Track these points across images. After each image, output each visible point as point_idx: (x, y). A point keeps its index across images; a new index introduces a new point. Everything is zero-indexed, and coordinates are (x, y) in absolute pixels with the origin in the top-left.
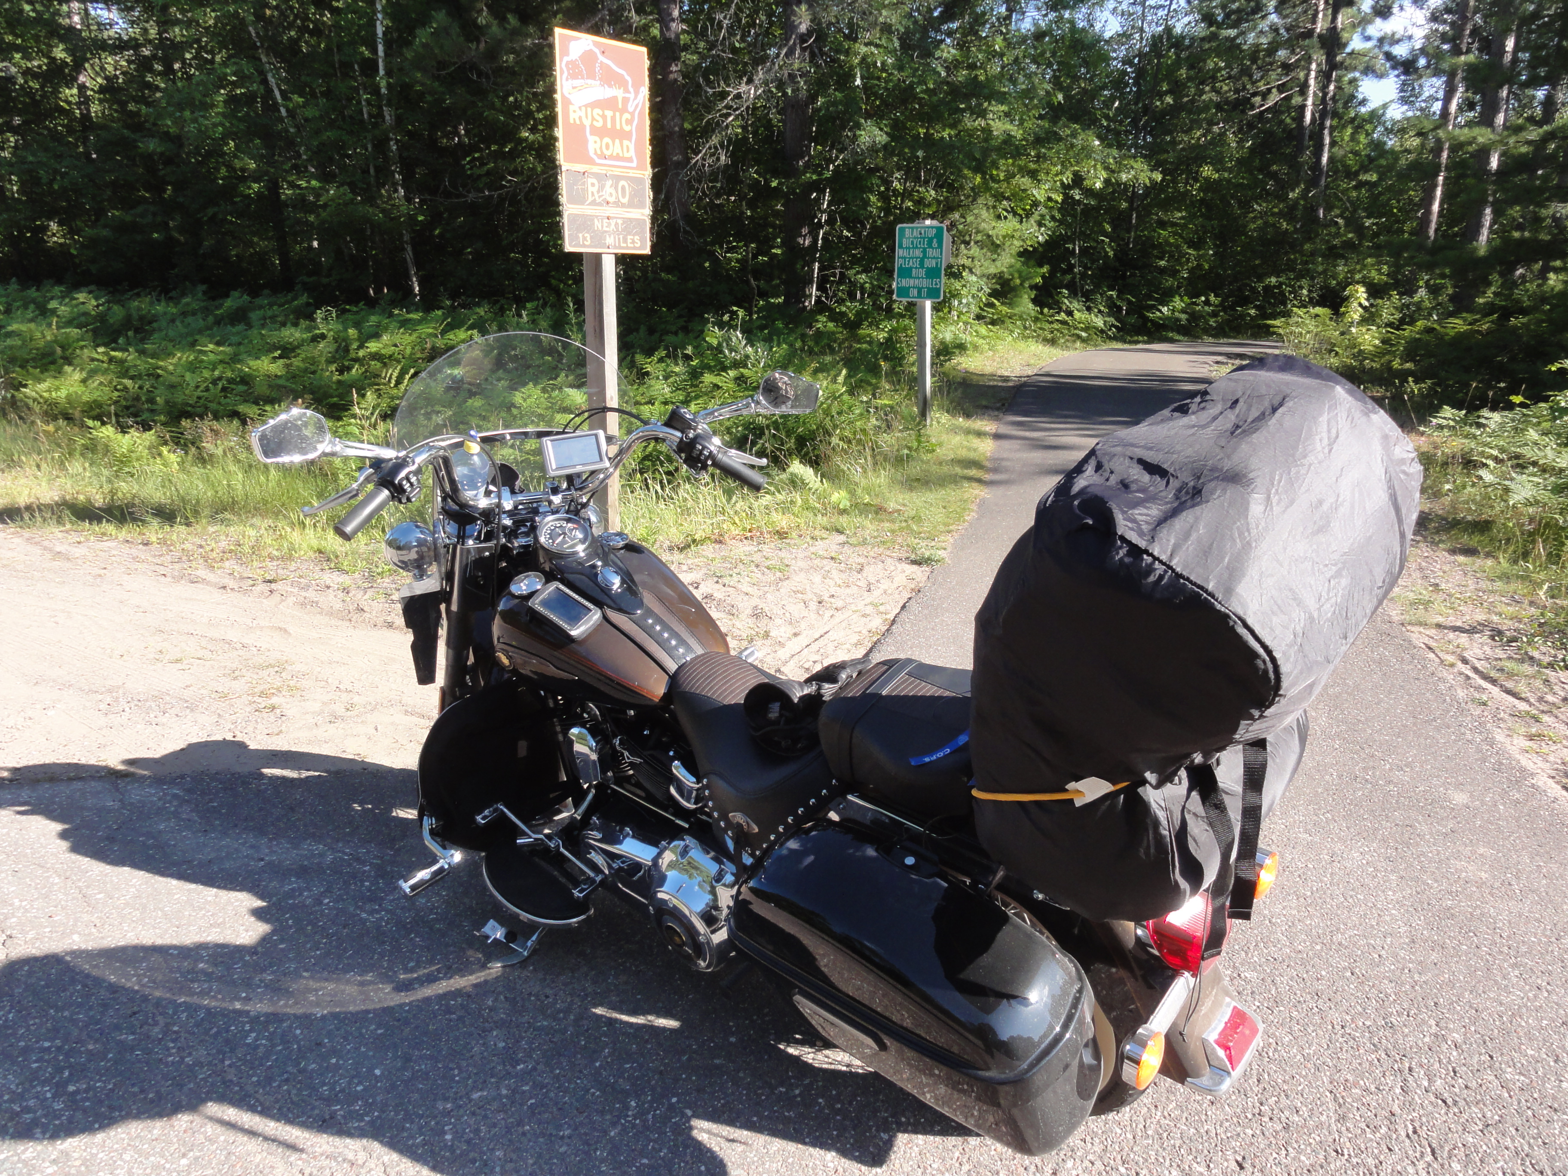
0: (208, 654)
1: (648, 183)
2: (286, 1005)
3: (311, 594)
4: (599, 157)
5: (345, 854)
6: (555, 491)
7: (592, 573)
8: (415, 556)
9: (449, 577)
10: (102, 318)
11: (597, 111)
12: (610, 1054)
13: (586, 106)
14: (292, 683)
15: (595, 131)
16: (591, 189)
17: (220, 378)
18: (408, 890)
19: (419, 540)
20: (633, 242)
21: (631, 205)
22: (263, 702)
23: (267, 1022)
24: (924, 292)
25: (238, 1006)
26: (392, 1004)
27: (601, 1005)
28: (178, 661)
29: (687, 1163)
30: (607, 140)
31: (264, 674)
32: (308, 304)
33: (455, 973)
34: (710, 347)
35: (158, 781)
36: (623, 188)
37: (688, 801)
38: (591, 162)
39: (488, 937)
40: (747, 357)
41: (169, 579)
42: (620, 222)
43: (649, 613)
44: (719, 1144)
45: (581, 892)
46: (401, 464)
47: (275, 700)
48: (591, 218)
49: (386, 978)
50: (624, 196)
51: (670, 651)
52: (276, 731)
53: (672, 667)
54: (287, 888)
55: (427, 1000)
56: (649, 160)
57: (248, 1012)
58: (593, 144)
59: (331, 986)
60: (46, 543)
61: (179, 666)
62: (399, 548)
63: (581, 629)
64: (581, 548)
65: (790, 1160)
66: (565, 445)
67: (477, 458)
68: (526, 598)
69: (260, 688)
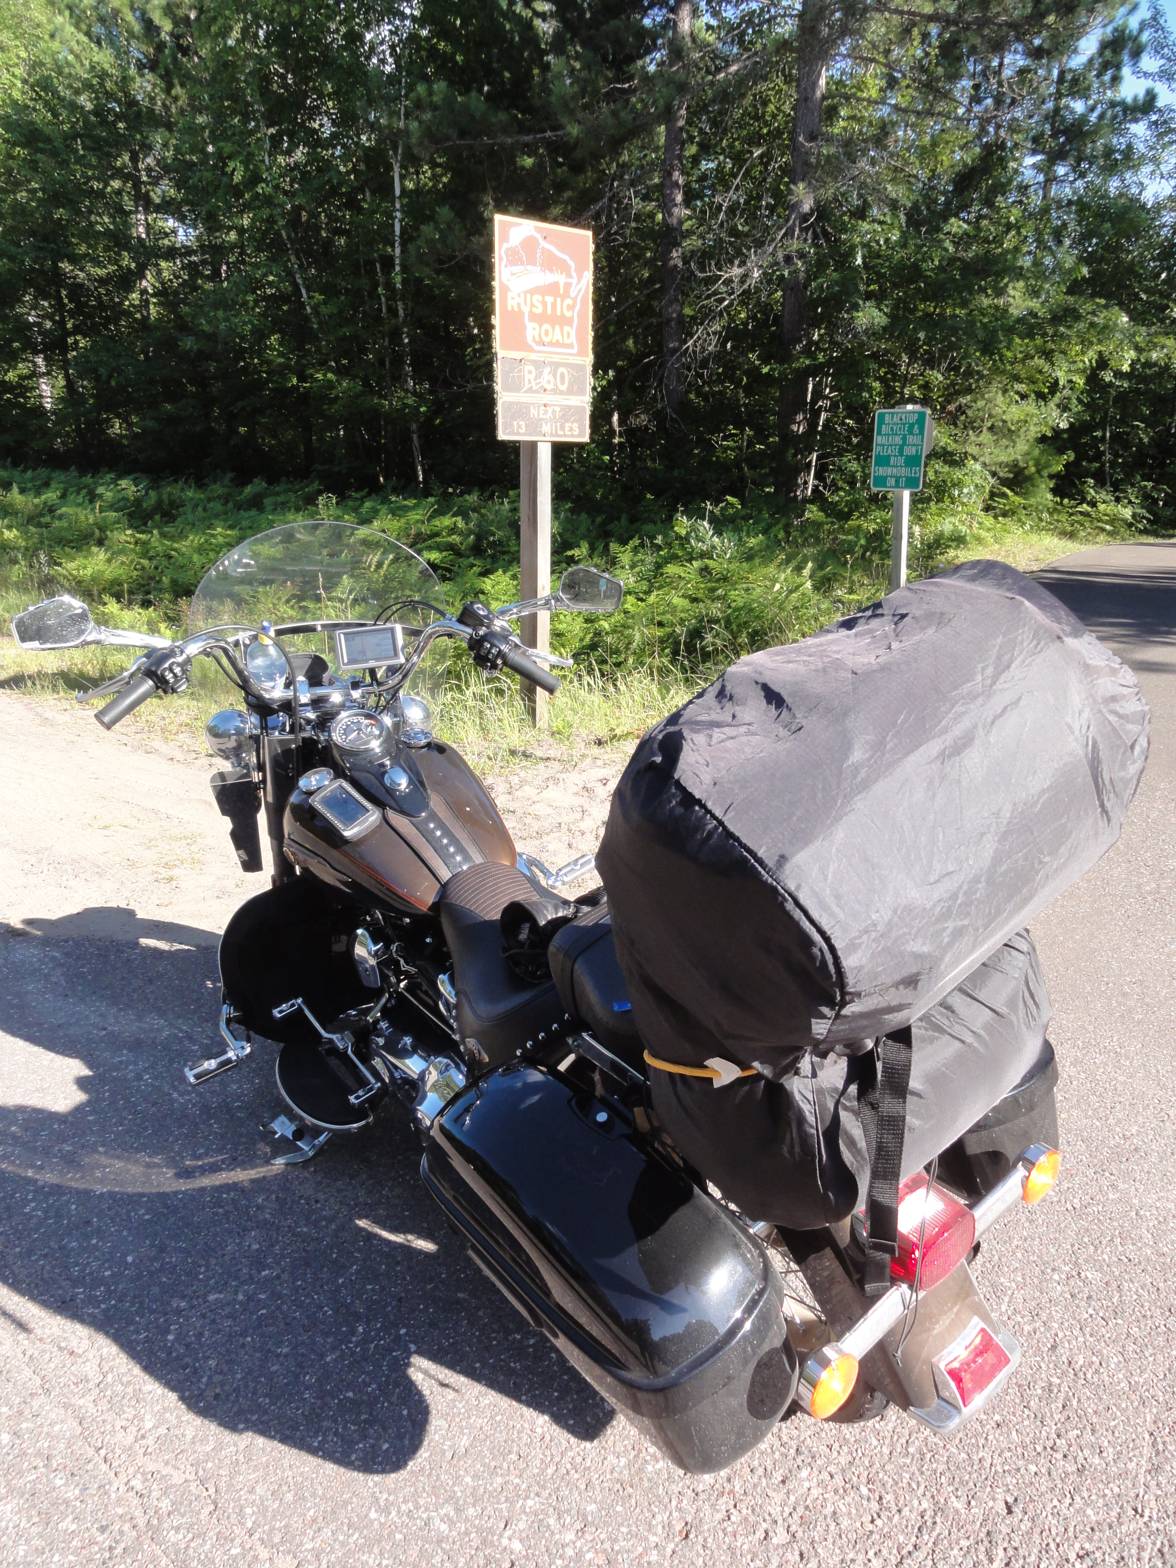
0: (134, 823)
1: (589, 369)
2: (72, 1179)
4: (537, 343)
5: (181, 1030)
6: (356, 685)
7: (381, 772)
8: (233, 745)
10: (138, 502)
11: (537, 297)
12: (358, 1272)
13: (526, 292)
14: (197, 856)
15: (534, 317)
16: (527, 376)
18: (192, 1080)
19: (237, 729)
20: (571, 429)
21: (570, 392)
22: (165, 873)
23: (50, 1193)
24: (903, 481)
25: (30, 1173)
26: (168, 1190)
27: (366, 1217)
28: (105, 828)
29: (391, 1403)
30: (547, 326)
31: (175, 845)
32: (317, 491)
33: (239, 1166)
34: (679, 537)
35: (45, 942)
36: (562, 375)
38: (529, 349)
39: (275, 1133)
40: (714, 547)
41: (129, 748)
42: (557, 409)
43: (433, 817)
44: (430, 1387)
45: (357, 1098)
46: (171, 653)
47: (175, 872)
48: (527, 406)
49: (172, 1162)
50: (563, 383)
51: (446, 858)
52: (166, 902)
53: (445, 874)
54: (117, 1060)
55: (203, 1189)
56: (590, 346)
57: (36, 1181)
58: (532, 330)
59: (119, 1164)
60: (39, 709)
61: (106, 832)
62: (218, 737)
63: (356, 830)
64: (375, 745)
65: (498, 1418)
66: (358, 639)
67: (272, 651)
68: (310, 793)
69: (167, 859)
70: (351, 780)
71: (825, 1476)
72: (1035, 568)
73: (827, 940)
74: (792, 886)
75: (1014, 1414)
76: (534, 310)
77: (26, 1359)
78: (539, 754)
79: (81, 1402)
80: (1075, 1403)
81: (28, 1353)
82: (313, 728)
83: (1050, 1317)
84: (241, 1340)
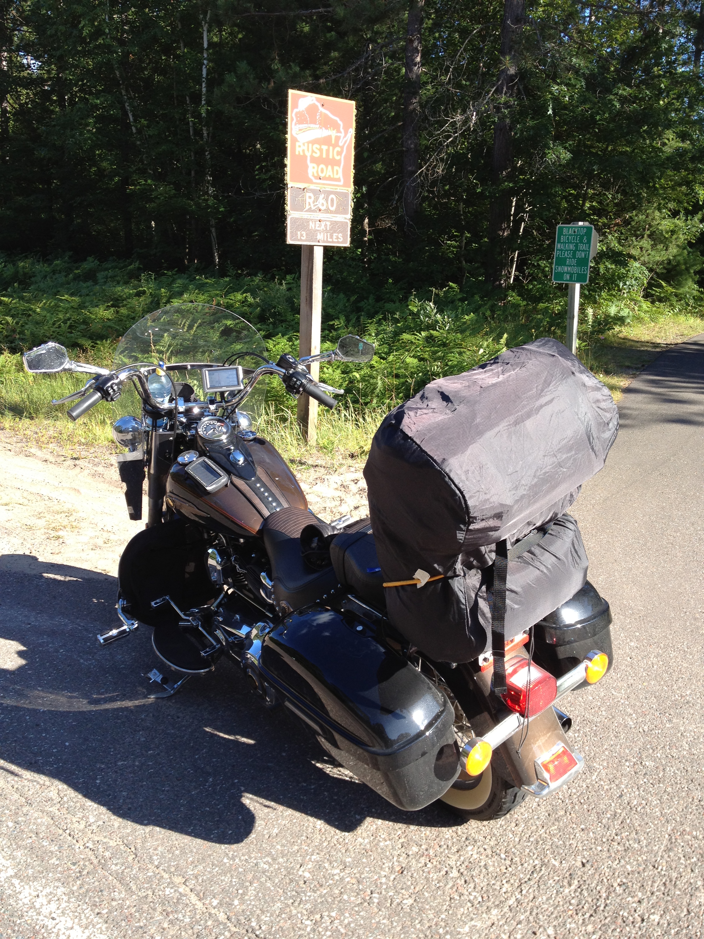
0: (26, 502)
1: (351, 196)
2: (24, 703)
3: (100, 469)
4: (316, 178)
5: (80, 626)
6: (212, 402)
7: (227, 454)
8: (131, 437)
9: (148, 452)
11: (316, 146)
12: (206, 753)
13: (308, 143)
14: (74, 524)
15: (314, 160)
16: (308, 200)
17: (69, 319)
18: (102, 641)
19: (133, 428)
20: (338, 238)
21: (337, 212)
22: (53, 534)
23: (11, 711)
24: (575, 277)
26: (85, 710)
27: (210, 726)
28: (6, 505)
29: (232, 813)
30: (322, 166)
31: (58, 517)
32: (139, 269)
33: (127, 699)
34: (412, 313)
36: (332, 200)
37: (270, 599)
38: (310, 182)
39: (150, 679)
40: (437, 322)
41: (12, 453)
42: (328, 223)
43: (259, 480)
44: (254, 807)
45: (205, 653)
46: (110, 378)
47: (60, 533)
48: (308, 221)
49: (85, 696)
50: (332, 206)
51: (267, 505)
52: (57, 551)
53: (266, 513)
54: (40, 641)
55: (106, 710)
56: (352, 180)
58: (312, 169)
59: (52, 697)
61: (7, 507)
62: (121, 432)
63: (214, 486)
64: (224, 438)
65: (294, 821)
66: (216, 374)
67: (163, 379)
68: (185, 465)
69: (53, 525)
70: (210, 458)
71: (482, 850)
73: (462, 493)
74: (447, 470)
75: (592, 825)
76: (314, 155)
77: (14, 789)
78: (310, 462)
79: (51, 809)
80: (628, 821)
81: (16, 786)
82: (183, 428)
83: (621, 782)
84: (140, 784)
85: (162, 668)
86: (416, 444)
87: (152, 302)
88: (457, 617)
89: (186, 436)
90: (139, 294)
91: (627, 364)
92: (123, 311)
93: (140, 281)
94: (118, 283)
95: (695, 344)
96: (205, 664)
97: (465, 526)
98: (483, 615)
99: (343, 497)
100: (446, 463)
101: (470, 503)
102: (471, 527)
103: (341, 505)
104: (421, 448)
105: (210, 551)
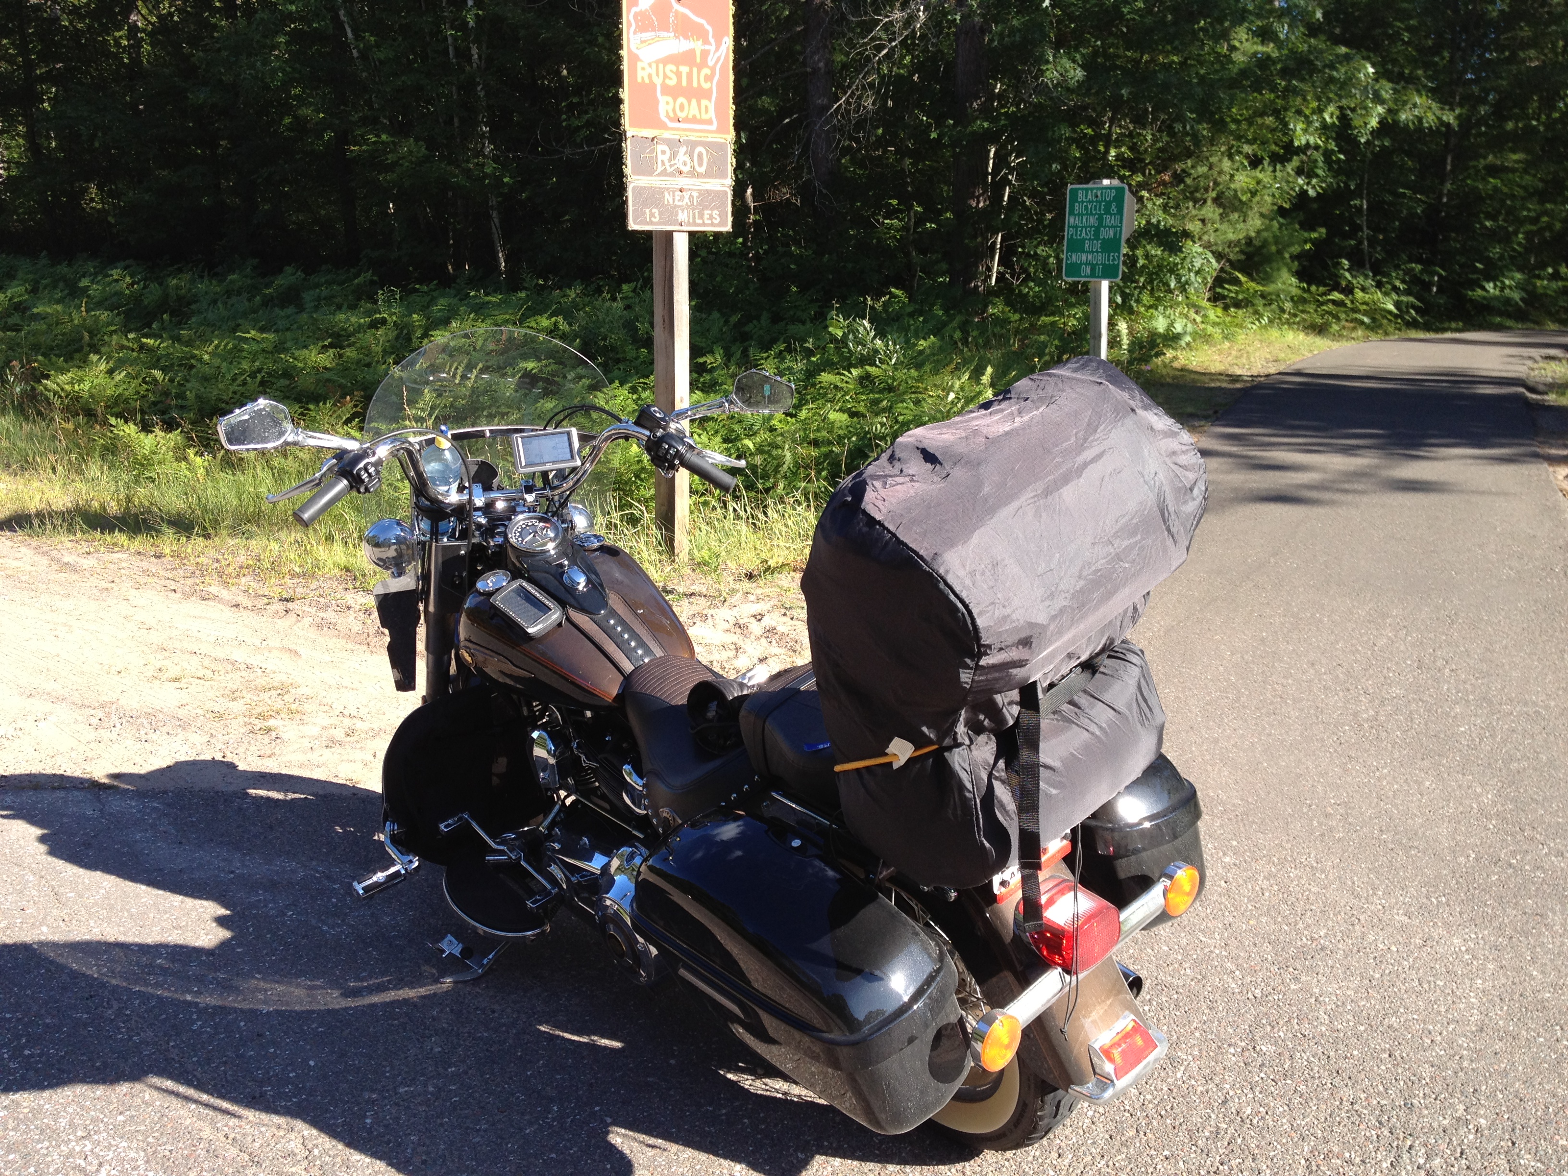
0: (209, 674)
1: (730, 148)
2: (234, 1001)
3: (330, 615)
4: (671, 120)
5: (318, 872)
6: (529, 489)
7: (559, 572)
8: (394, 554)
9: (425, 577)
10: (137, 299)
12: (544, 1066)
14: (293, 707)
16: (660, 157)
17: (259, 370)
18: (361, 892)
19: (398, 538)
20: (711, 217)
21: (707, 175)
22: (259, 724)
23: (214, 1014)
24: (1099, 269)
25: (189, 998)
26: (337, 1007)
27: (547, 1023)
28: (176, 680)
31: (265, 696)
32: (372, 282)
33: (406, 985)
34: (833, 339)
35: (140, 794)
36: (700, 155)
37: (639, 808)
38: (664, 126)
39: (443, 951)
40: (876, 351)
41: (178, 595)
42: (695, 194)
43: (613, 613)
44: (630, 1148)
45: (534, 903)
47: (272, 723)
48: (661, 191)
49: (334, 984)
50: (700, 165)
51: (628, 653)
52: (269, 752)
53: (628, 667)
54: (253, 899)
55: (373, 1006)
56: (732, 122)
57: (197, 1004)
59: (280, 988)
60: (54, 553)
61: (177, 685)
62: (377, 545)
63: (540, 627)
64: (551, 546)
66: (535, 442)
67: (448, 455)
68: (490, 594)
69: (259, 710)
70: (530, 580)
72: (1272, 371)
73: (966, 606)
74: (942, 571)
75: (1182, 1150)
76: (668, 81)
77: (230, 1141)
78: (681, 589)
79: (293, 1170)
80: (1239, 1141)
81: (231, 1136)
82: (481, 535)
83: (1224, 1080)
84: (439, 1121)
85: (462, 931)
86: (889, 531)
87: (397, 338)
88: (959, 812)
89: (488, 548)
90: (375, 325)
91: (1190, 410)
92: (350, 353)
93: (375, 302)
94: (339, 307)
95: (1298, 373)
96: (533, 921)
97: (973, 660)
98: (1002, 807)
99: (740, 643)
100: (939, 560)
101: (979, 622)
102: (982, 662)
103: (736, 656)
104: (897, 538)
105: (535, 735)
